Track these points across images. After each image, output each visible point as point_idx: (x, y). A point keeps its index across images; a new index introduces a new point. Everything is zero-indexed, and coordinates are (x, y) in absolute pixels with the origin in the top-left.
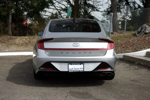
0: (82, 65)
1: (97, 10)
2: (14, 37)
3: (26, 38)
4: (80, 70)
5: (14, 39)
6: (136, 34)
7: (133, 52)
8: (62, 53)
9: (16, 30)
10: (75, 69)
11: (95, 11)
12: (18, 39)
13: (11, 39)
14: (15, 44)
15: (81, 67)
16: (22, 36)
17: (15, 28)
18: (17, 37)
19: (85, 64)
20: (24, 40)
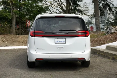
1: (85, 14)
2: (17, 36)
3: (27, 37)
5: (17, 38)
6: (106, 33)
7: (98, 46)
9: (19, 30)
11: (83, 15)
12: (20, 38)
13: (14, 37)
14: (18, 41)
16: (23, 35)
17: (18, 29)
18: (19, 36)
20: (25, 38)
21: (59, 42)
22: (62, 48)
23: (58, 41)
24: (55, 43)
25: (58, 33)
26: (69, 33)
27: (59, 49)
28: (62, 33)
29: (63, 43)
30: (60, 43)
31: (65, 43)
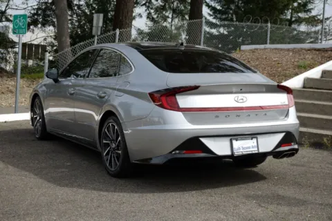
0: (255, 140)
4: (251, 150)
8: (217, 117)
10: (243, 148)
15: (254, 145)
19: (258, 136)
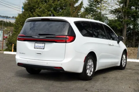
21: (39, 46)
22: (41, 54)
23: (37, 46)
24: (34, 48)
25: (37, 37)
26: (47, 37)
27: (37, 54)
28: (41, 37)
29: (41, 48)
30: (39, 48)
31: (44, 49)
